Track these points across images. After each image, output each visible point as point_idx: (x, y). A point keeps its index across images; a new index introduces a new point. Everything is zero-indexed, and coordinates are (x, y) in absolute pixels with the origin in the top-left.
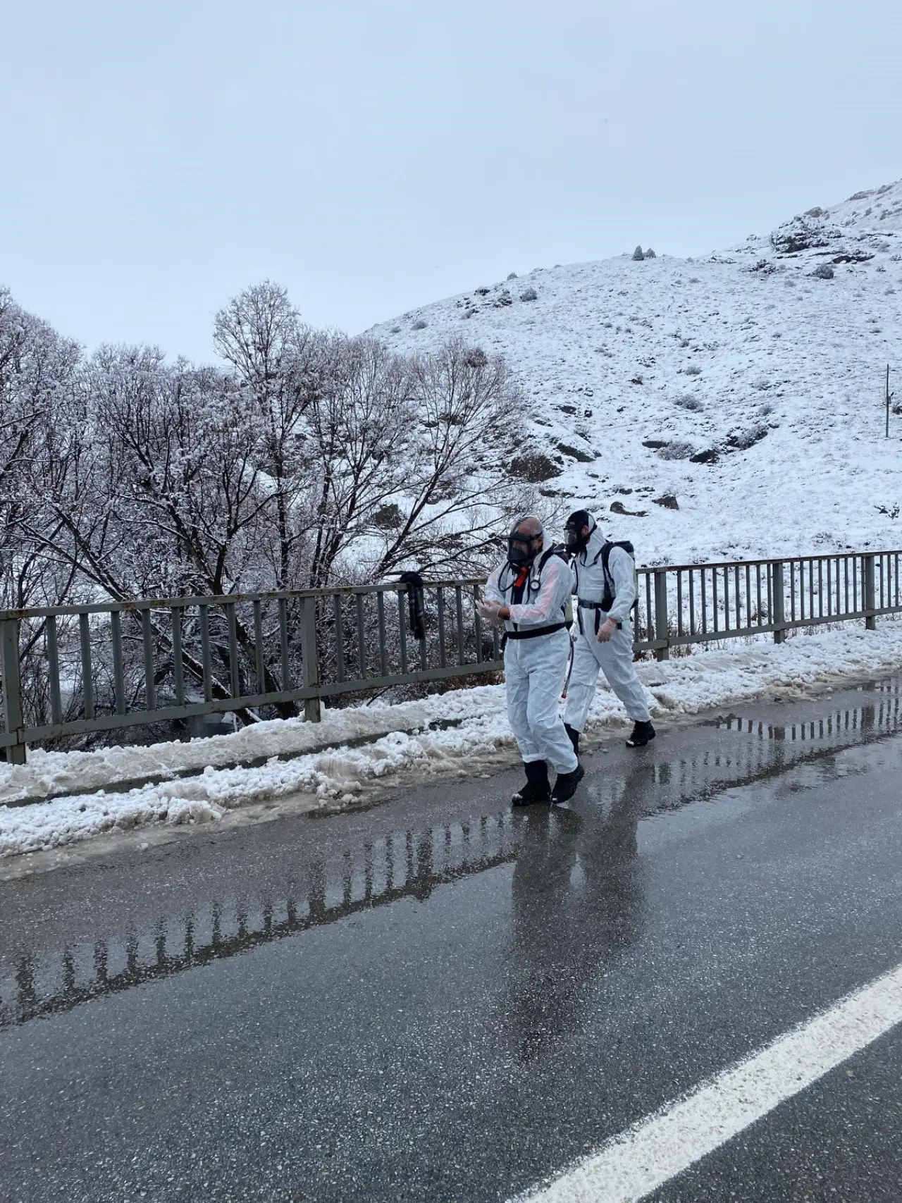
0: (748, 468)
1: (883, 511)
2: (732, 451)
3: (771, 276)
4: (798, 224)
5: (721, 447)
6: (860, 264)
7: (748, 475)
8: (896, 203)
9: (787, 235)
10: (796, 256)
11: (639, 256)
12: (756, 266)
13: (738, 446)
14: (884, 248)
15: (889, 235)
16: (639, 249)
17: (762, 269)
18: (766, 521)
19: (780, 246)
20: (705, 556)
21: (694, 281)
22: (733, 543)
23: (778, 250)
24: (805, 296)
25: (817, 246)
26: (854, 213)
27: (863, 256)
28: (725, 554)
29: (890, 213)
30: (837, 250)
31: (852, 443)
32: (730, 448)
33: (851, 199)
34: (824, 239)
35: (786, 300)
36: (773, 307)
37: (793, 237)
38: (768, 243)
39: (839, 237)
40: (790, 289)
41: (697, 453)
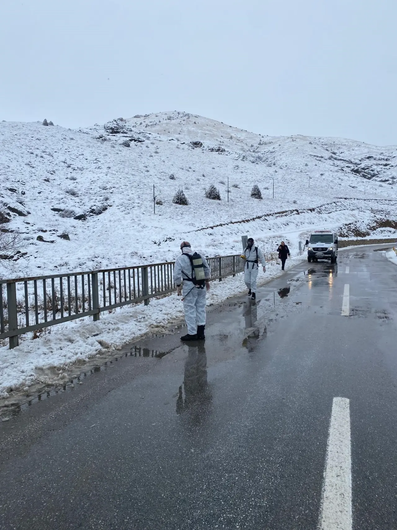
0: (100, 223)
1: (155, 243)
2: (92, 215)
3: (105, 142)
4: (115, 123)
5: (87, 214)
6: (139, 143)
7: (100, 226)
8: (151, 122)
9: (111, 126)
10: (115, 136)
11: (46, 124)
12: (98, 137)
13: (95, 213)
14: (148, 138)
15: (150, 134)
16: (45, 121)
17: (101, 139)
18: (109, 246)
19: (108, 130)
20: (84, 262)
21: (72, 139)
22: (96, 256)
23: (107, 132)
24: (119, 152)
25: (123, 133)
26: (136, 123)
27: (141, 140)
28: (93, 261)
29: (149, 126)
30: (131, 136)
31: (142, 215)
32: (91, 214)
33: (134, 117)
34: (125, 131)
35: (112, 153)
36: (107, 155)
37: (113, 128)
38: (103, 129)
39: (131, 131)
40: (113, 149)
41: (77, 215)
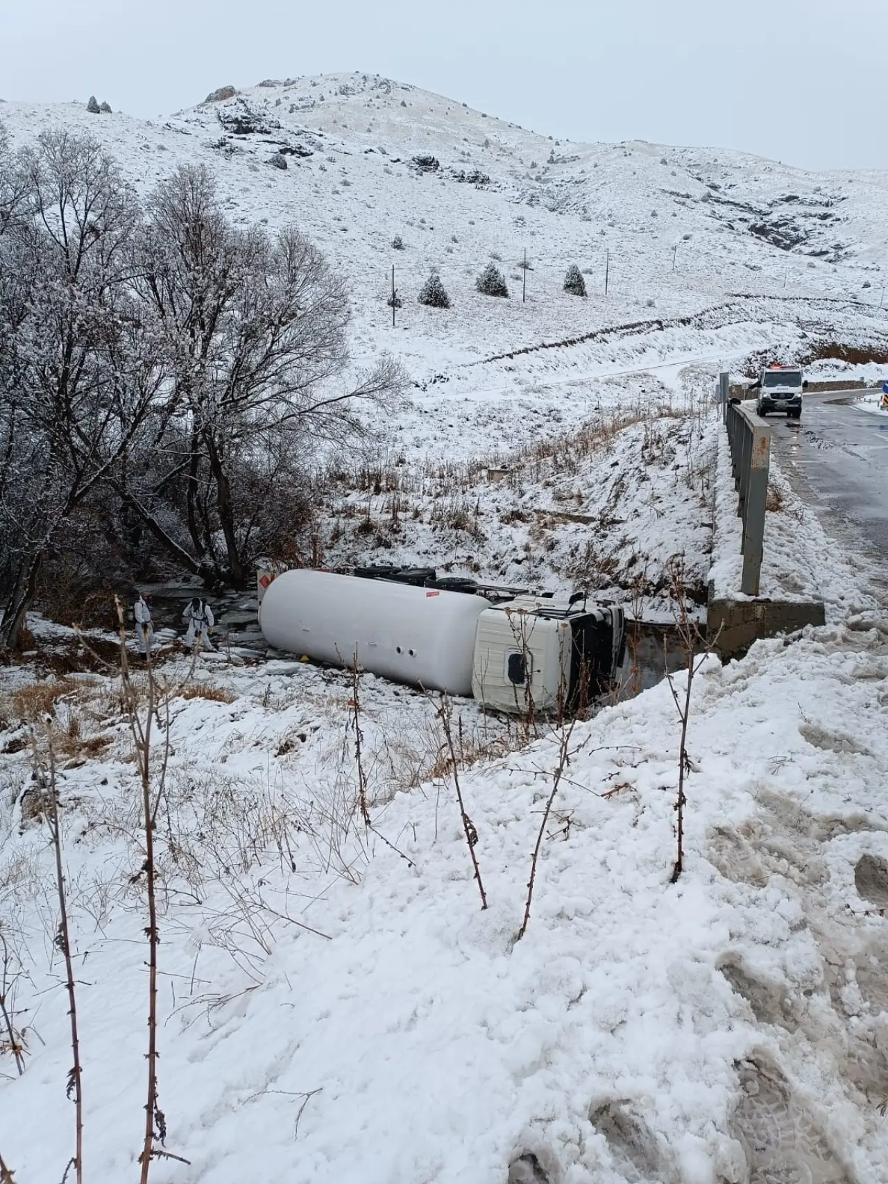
3: (234, 157)
4: (239, 105)
6: (303, 159)
8: (301, 99)
9: (231, 115)
10: (245, 139)
11: (94, 108)
12: (216, 143)
14: (320, 148)
15: (321, 135)
16: (93, 100)
17: (223, 148)
19: (229, 125)
21: (162, 148)
23: (227, 128)
24: (272, 183)
25: (261, 132)
26: (265, 100)
27: (304, 151)
30: (282, 141)
34: (267, 127)
35: (257, 184)
36: (247, 190)
37: (239, 118)
38: (216, 120)
39: (279, 127)
40: (254, 173)
